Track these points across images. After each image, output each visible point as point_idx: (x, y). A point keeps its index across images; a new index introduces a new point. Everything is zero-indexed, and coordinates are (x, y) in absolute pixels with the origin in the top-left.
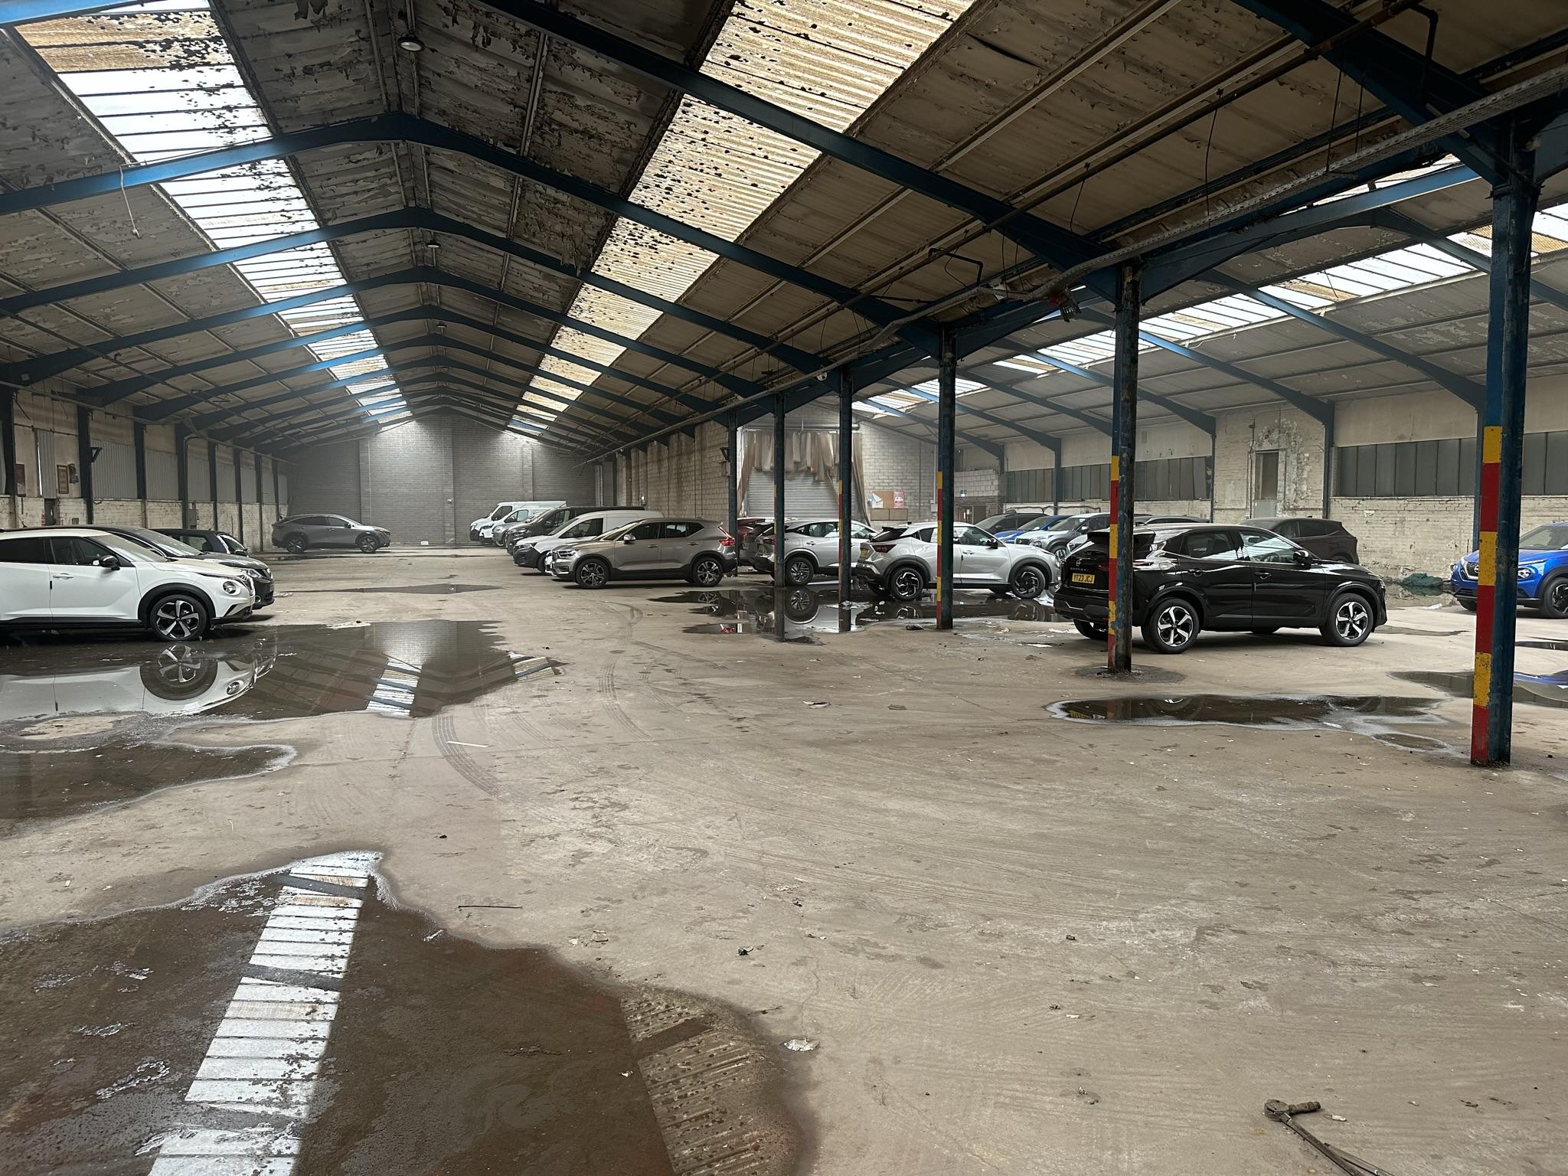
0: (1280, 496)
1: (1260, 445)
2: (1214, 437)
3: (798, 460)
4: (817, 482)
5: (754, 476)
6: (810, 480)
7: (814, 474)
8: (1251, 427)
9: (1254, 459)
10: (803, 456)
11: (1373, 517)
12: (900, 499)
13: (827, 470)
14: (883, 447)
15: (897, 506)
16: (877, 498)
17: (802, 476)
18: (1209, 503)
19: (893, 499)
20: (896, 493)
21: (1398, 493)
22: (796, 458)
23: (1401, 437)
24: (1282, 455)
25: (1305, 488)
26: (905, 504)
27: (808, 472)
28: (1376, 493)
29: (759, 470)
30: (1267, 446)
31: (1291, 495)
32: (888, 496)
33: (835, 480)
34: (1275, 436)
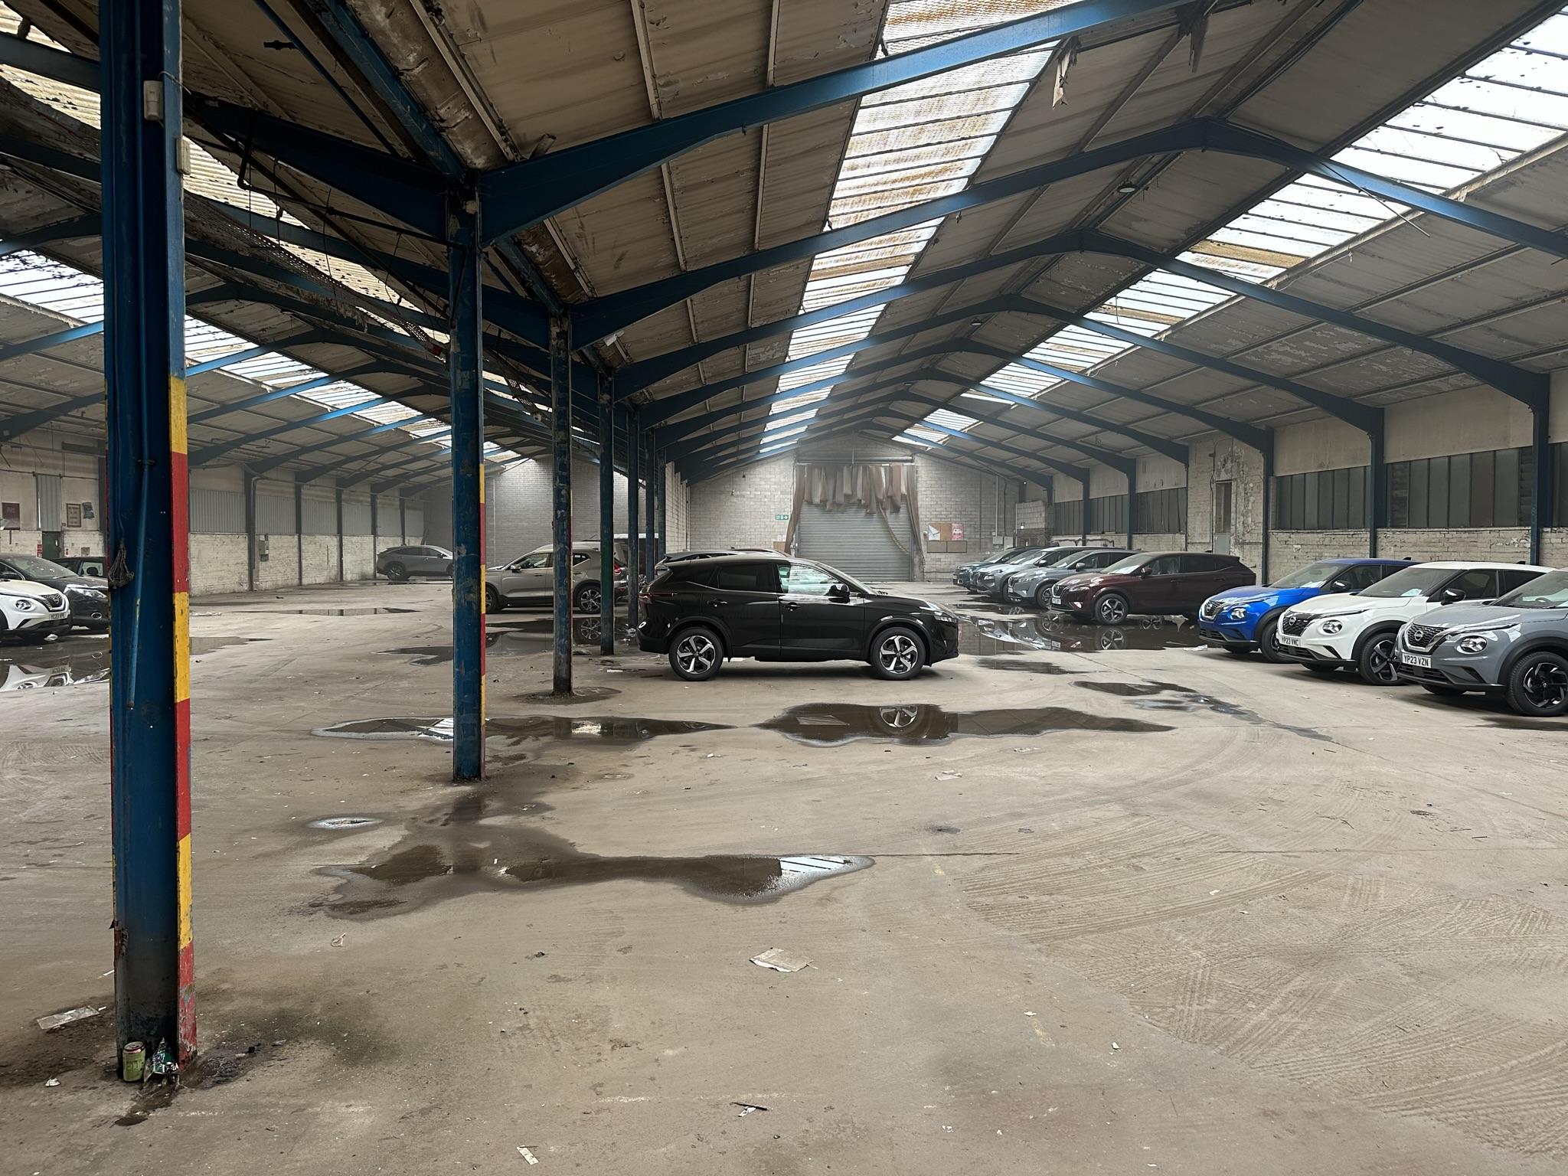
0: (1233, 528)
1: (1219, 476)
2: (1187, 466)
3: (850, 492)
4: (870, 514)
5: (805, 509)
6: (863, 513)
7: (866, 506)
8: (1210, 455)
9: (1214, 490)
10: (854, 488)
11: (1300, 553)
12: (958, 531)
13: (879, 502)
14: (940, 479)
15: (956, 538)
16: (934, 530)
17: (854, 509)
18: (1184, 537)
19: (951, 530)
20: (954, 525)
21: (1320, 527)
22: (847, 490)
23: (1321, 465)
24: (1234, 484)
25: (1250, 519)
26: (964, 536)
27: (859, 505)
28: (1304, 527)
29: (810, 503)
30: (1224, 476)
31: (1240, 528)
32: (945, 528)
33: (888, 512)
34: (1229, 465)
